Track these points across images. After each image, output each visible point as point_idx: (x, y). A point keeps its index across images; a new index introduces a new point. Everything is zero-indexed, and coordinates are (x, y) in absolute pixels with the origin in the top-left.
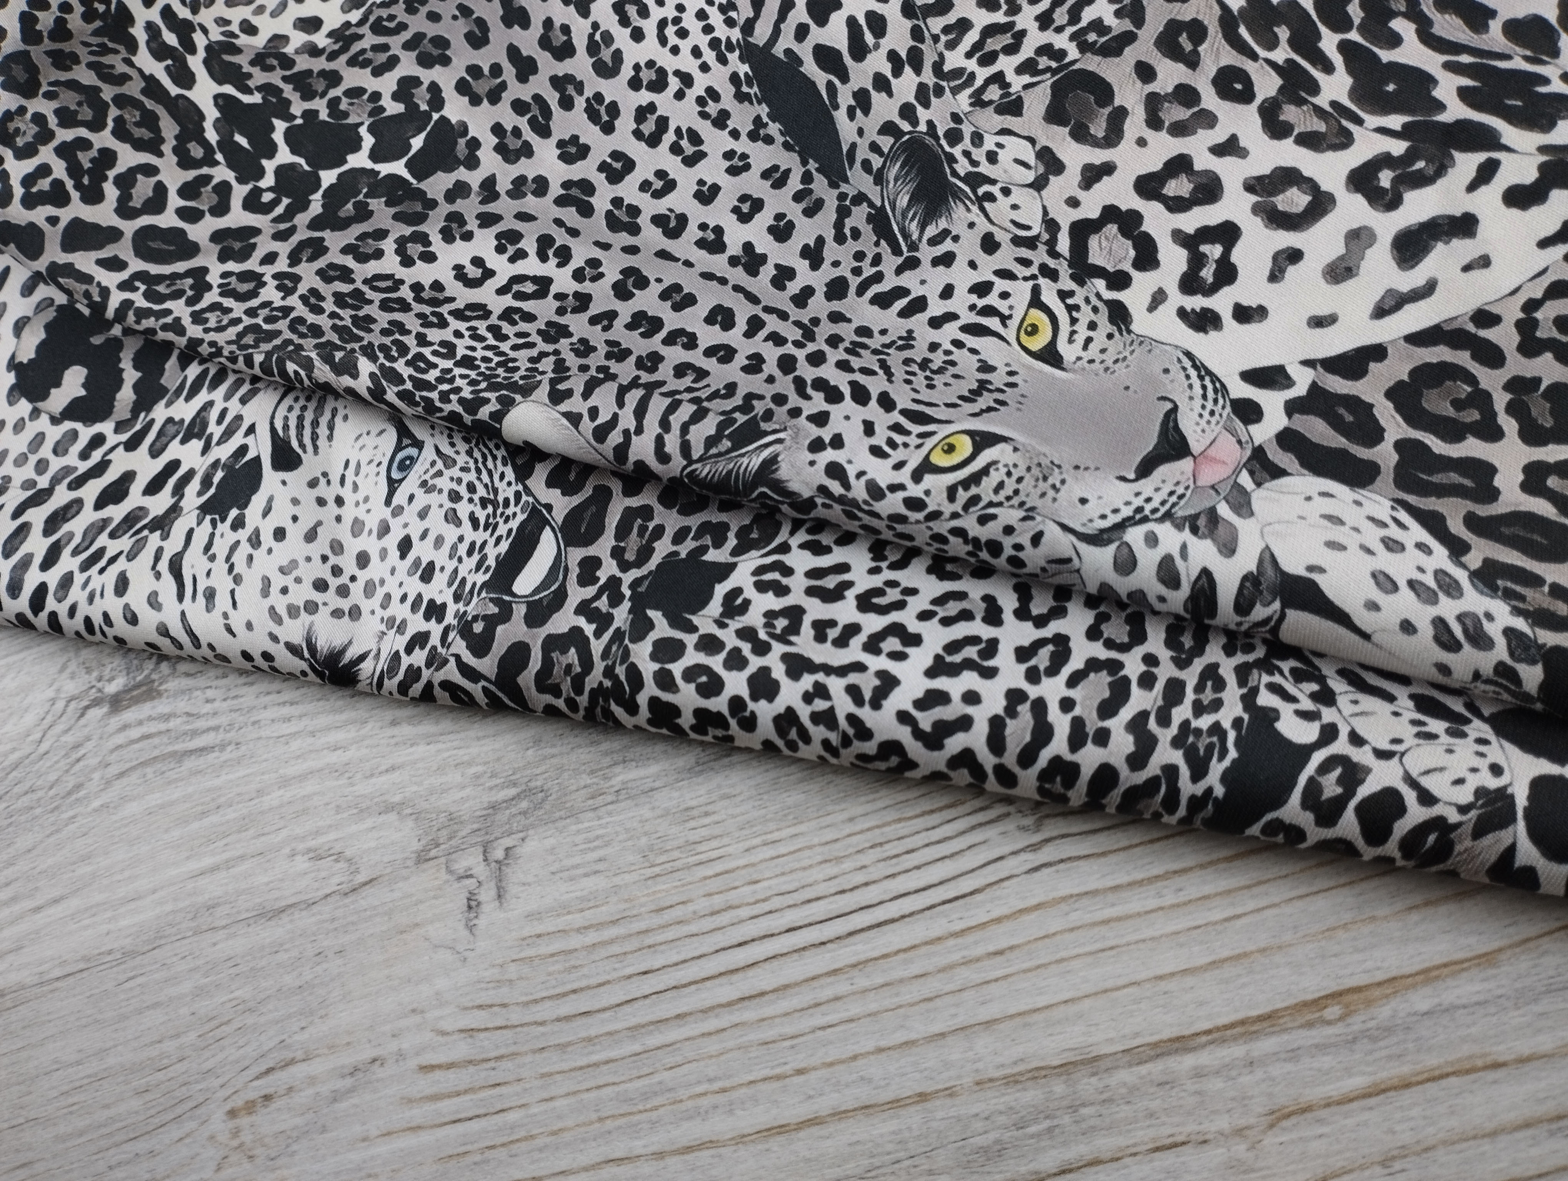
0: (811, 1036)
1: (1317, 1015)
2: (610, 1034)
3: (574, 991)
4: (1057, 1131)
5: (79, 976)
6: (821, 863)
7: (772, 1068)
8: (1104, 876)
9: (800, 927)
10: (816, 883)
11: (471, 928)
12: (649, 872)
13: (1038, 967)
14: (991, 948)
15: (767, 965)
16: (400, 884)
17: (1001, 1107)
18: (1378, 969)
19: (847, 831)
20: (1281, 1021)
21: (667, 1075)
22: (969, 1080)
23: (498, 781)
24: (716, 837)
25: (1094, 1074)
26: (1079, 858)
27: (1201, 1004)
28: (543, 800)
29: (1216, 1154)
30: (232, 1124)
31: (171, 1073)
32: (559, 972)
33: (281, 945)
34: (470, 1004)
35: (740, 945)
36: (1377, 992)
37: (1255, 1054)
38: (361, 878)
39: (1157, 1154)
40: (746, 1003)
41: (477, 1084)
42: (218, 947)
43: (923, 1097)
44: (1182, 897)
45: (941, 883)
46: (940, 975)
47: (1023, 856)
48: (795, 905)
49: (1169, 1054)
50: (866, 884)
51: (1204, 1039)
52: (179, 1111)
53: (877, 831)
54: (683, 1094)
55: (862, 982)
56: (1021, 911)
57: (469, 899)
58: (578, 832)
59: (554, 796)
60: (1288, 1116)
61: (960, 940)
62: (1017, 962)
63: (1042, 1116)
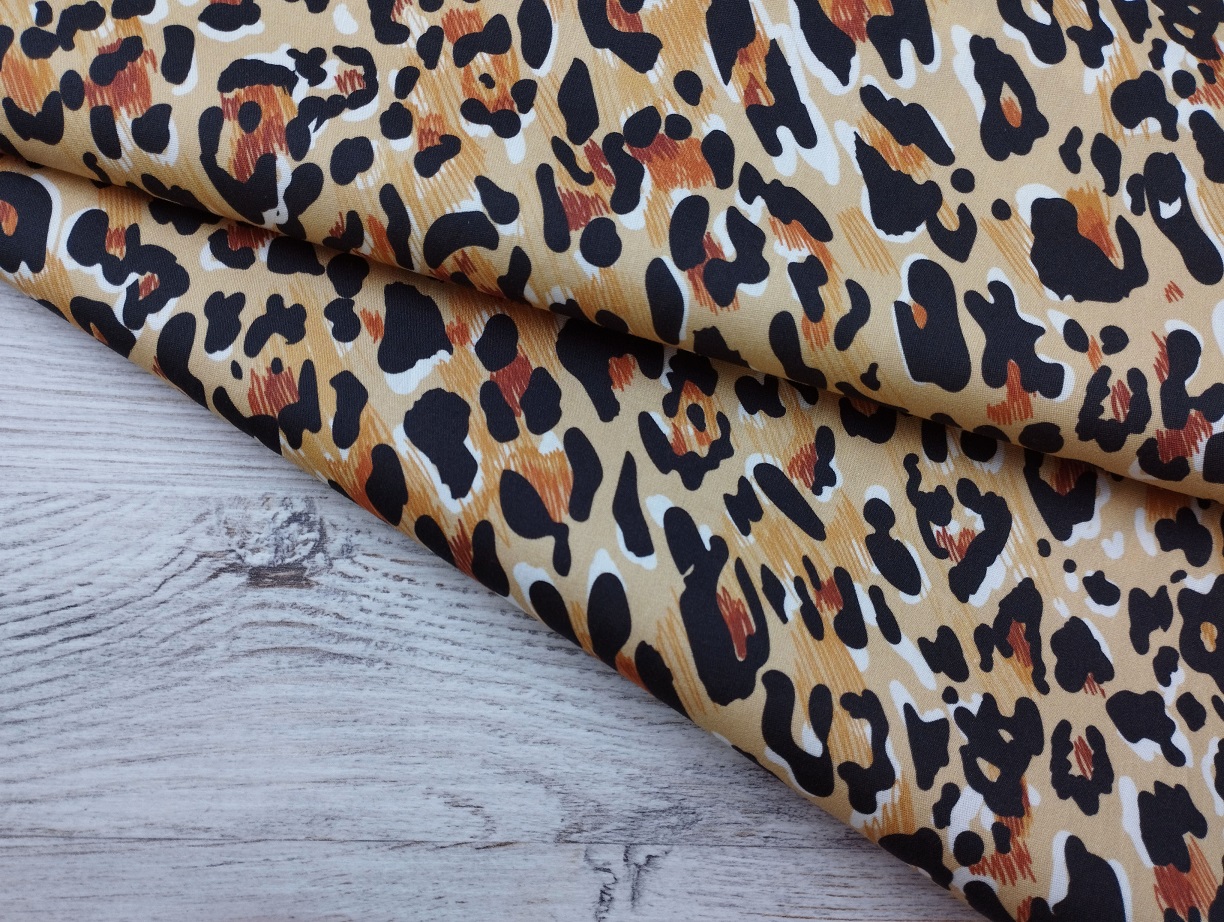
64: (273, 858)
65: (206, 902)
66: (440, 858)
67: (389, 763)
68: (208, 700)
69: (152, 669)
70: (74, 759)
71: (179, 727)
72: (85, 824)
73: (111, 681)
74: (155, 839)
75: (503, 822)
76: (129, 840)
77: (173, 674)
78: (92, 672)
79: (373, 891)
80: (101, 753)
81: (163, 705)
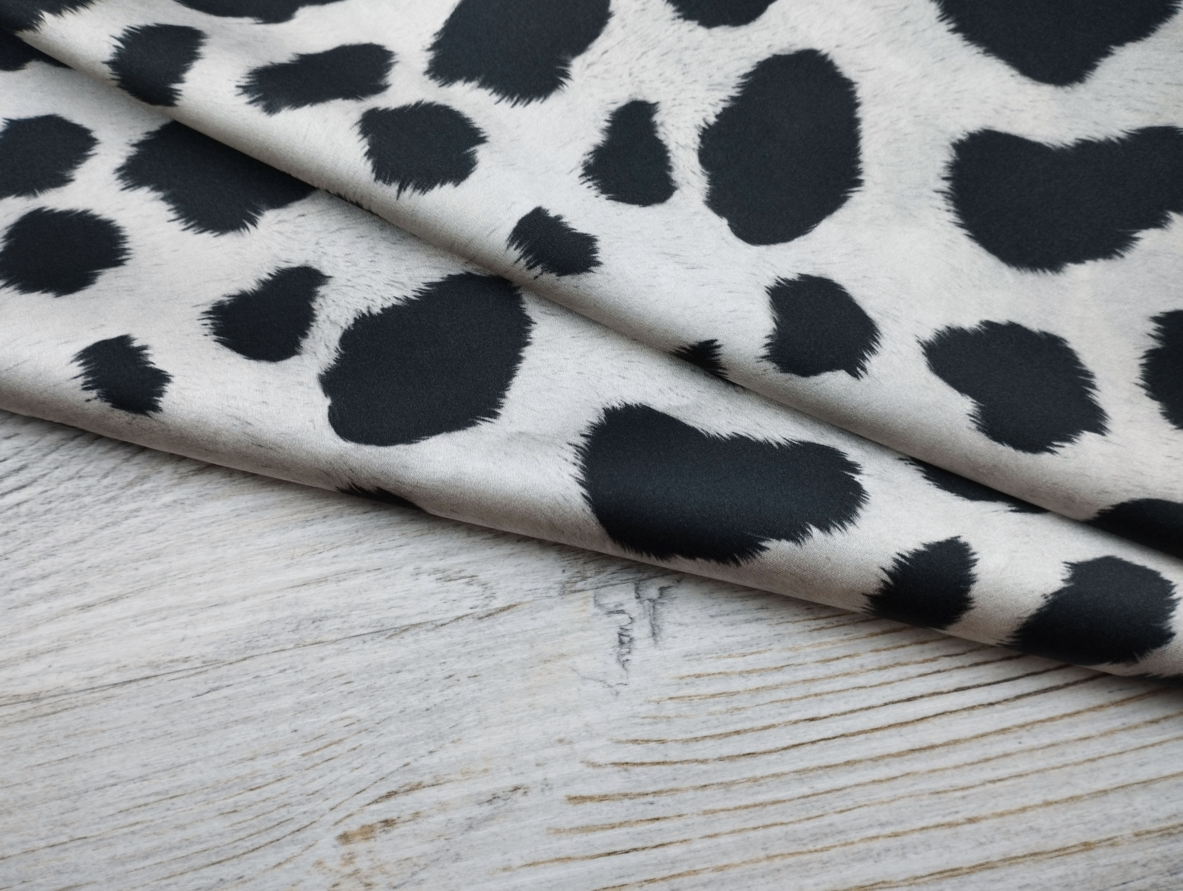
0: (981, 789)
2: (776, 775)
3: (738, 732)
5: (143, 683)
7: (944, 816)
9: (969, 688)
11: (624, 664)
12: (814, 624)
14: (1149, 719)
15: (936, 720)
16: (543, 614)
17: (1157, 856)
21: (837, 818)
22: (1129, 831)
30: (344, 849)
31: (266, 793)
32: (720, 713)
33: (405, 665)
34: (624, 738)
35: (909, 700)
38: (497, 604)
40: (917, 755)
41: (634, 818)
42: (326, 662)
43: (1087, 846)
46: (1102, 739)
48: (962, 667)
52: (276, 834)
54: (854, 836)
55: (1029, 741)
57: (620, 635)
61: (1120, 710)
64: (263, 674)
65: (198, 736)
66: (443, 636)
67: (369, 552)
68: (163, 527)
69: (97, 507)
70: (29, 616)
71: (138, 561)
72: (52, 681)
73: (56, 529)
74: (131, 681)
75: (502, 585)
76: (103, 688)
77: (122, 508)
78: (34, 524)
79: (377, 685)
80: (57, 604)
81: (116, 541)
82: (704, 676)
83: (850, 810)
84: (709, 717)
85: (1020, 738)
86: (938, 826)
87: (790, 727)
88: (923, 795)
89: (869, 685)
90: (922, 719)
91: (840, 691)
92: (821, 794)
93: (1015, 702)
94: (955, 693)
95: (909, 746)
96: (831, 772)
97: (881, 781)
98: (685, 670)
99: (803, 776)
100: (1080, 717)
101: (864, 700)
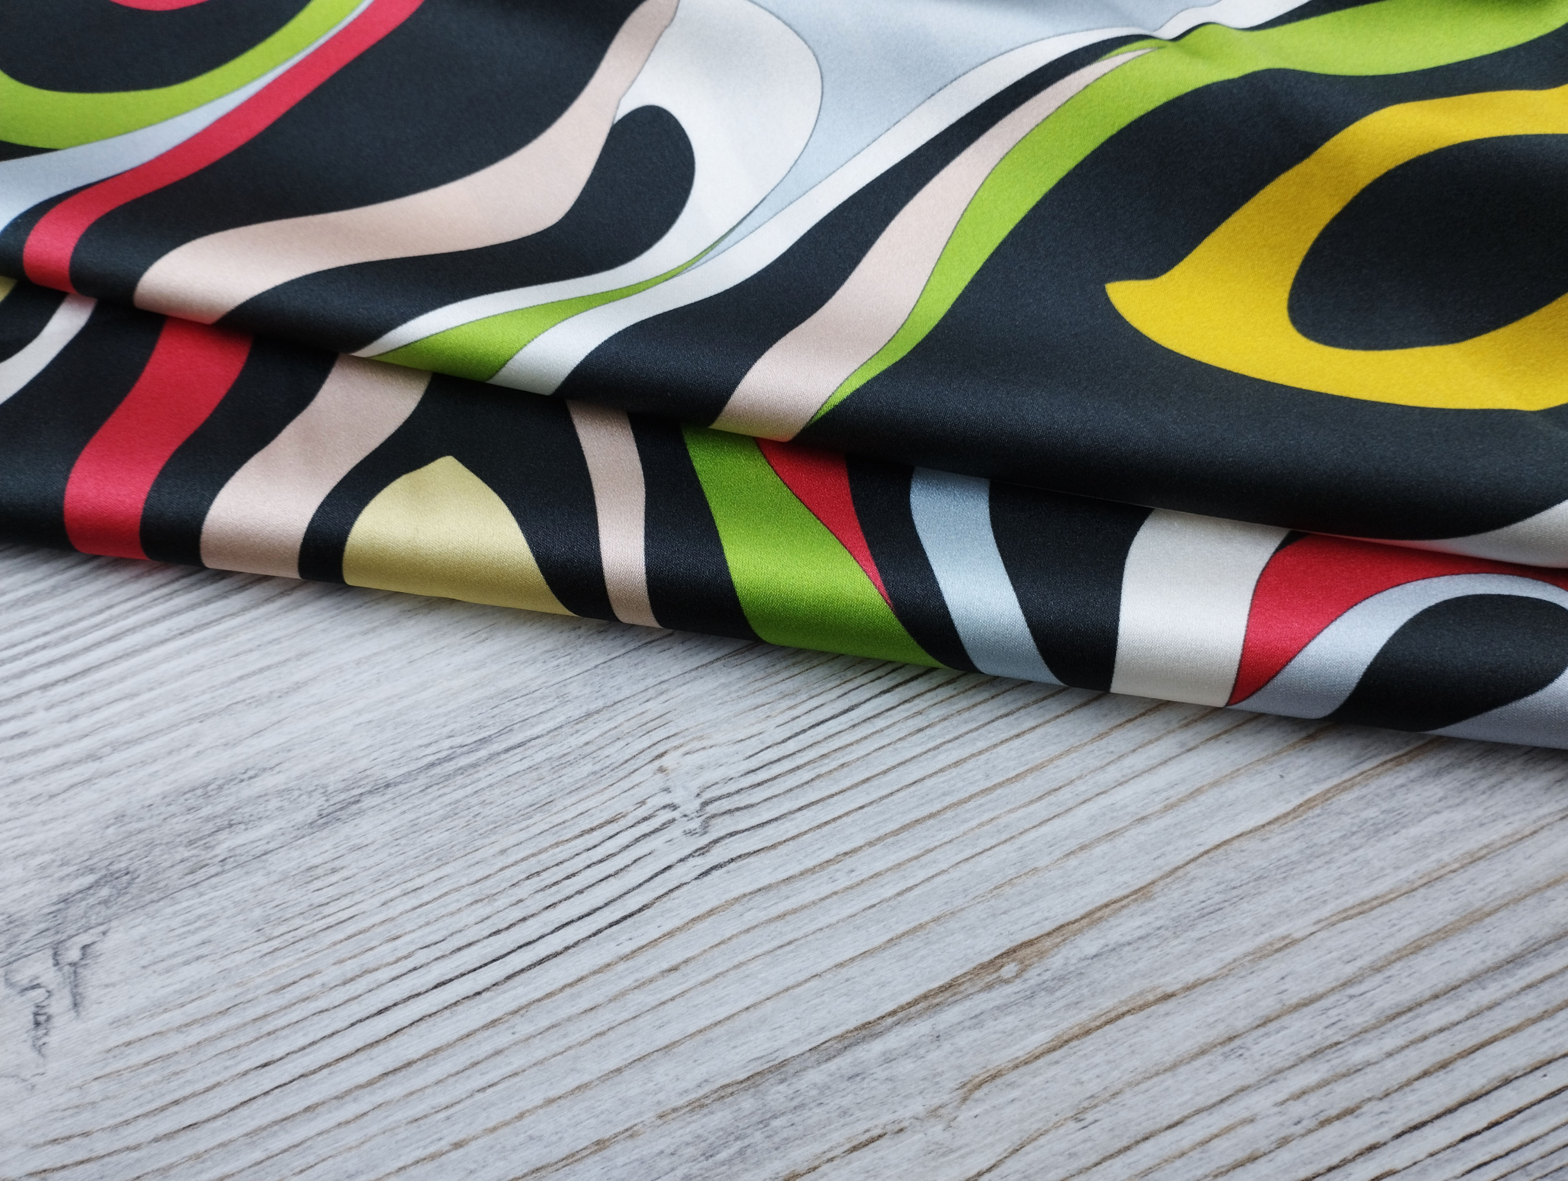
0: (468, 1102)
1: (995, 976)
2: (222, 1145)
3: (176, 1102)
4: (749, 1151)
6: (471, 904)
7: (425, 1147)
8: (775, 869)
9: (451, 980)
10: (467, 926)
11: (40, 1049)
12: (266, 947)
13: (716, 976)
14: (665, 966)
15: (413, 1030)
17: (688, 1138)
18: (1046, 919)
19: (500, 865)
20: (962, 988)
22: (652, 1114)
23: (71, 869)
24: (345, 895)
25: (782, 1081)
26: (749, 854)
27: (883, 985)
28: (129, 884)
29: (913, 1142)
32: (156, 1083)
34: (42, 1141)
35: (380, 1012)
36: (1047, 943)
37: (941, 1027)
39: (855, 1153)
40: (391, 1078)
43: (600, 1145)
44: (855, 878)
45: (606, 904)
46: (612, 1005)
47: (692, 862)
48: (443, 956)
49: (857, 1043)
50: (524, 919)
51: (890, 1021)
53: (533, 860)
55: (524, 1027)
56: (693, 920)
57: (35, 1015)
58: (175, 914)
59: (142, 878)
60: (979, 1086)
61: (631, 963)
62: (694, 975)
63: (732, 1138)
82: (135, 1042)
83: (312, 1167)
84: (141, 1092)
85: (514, 1027)
86: (418, 1162)
87: (237, 1082)
88: (399, 1127)
89: (332, 1006)
90: (396, 1032)
91: (297, 1022)
92: (277, 1155)
93: (506, 984)
94: (434, 991)
95: (380, 1070)
96: (288, 1125)
97: (347, 1122)
98: (112, 1042)
99: (255, 1138)
100: (584, 984)
101: (326, 1026)
